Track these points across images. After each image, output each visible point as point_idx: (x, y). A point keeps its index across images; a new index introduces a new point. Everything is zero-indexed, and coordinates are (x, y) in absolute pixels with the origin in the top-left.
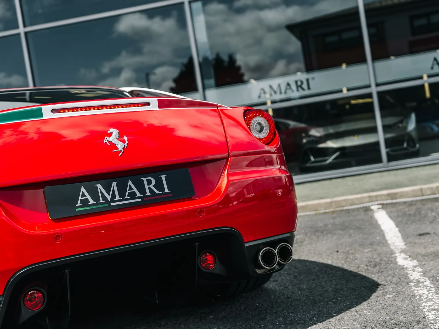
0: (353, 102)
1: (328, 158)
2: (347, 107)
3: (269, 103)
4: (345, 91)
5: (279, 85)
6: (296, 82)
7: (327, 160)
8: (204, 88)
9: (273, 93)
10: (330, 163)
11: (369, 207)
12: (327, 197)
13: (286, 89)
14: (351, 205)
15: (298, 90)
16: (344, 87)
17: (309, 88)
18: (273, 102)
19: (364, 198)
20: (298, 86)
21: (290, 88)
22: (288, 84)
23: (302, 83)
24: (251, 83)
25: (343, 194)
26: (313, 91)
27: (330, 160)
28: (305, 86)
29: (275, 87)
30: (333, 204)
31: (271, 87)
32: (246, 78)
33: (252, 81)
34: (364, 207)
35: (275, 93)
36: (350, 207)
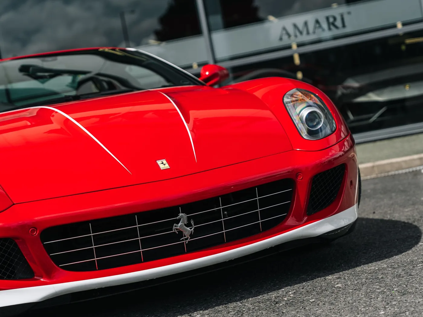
0: (408, 41)
1: (371, 115)
2: (403, 47)
3: (294, 47)
4: (399, 26)
5: (306, 24)
6: (327, 19)
7: (370, 118)
8: (210, 30)
9: (298, 34)
10: (374, 122)
11: (420, 170)
12: (369, 161)
13: (315, 28)
14: (397, 170)
15: (330, 29)
16: (399, 21)
17: (344, 26)
18: (299, 45)
19: (414, 160)
20: (329, 24)
21: (320, 26)
22: (317, 22)
23: (335, 19)
24: (270, 21)
25: (388, 157)
26: (348, 30)
27: (375, 117)
28: (339, 23)
29: (301, 26)
30: (376, 169)
31: (295, 26)
32: (261, 14)
33: (271, 18)
34: (413, 171)
35: (301, 33)
36: (397, 172)
